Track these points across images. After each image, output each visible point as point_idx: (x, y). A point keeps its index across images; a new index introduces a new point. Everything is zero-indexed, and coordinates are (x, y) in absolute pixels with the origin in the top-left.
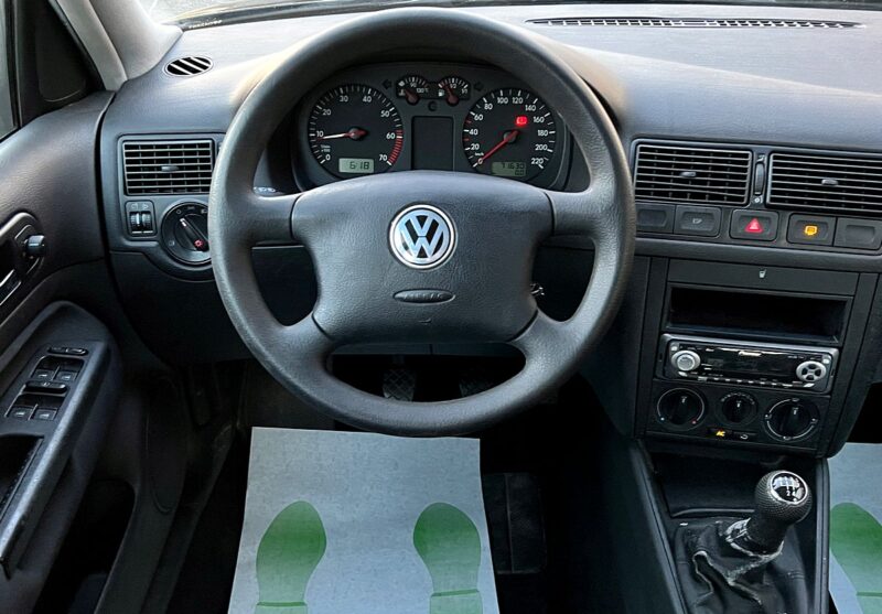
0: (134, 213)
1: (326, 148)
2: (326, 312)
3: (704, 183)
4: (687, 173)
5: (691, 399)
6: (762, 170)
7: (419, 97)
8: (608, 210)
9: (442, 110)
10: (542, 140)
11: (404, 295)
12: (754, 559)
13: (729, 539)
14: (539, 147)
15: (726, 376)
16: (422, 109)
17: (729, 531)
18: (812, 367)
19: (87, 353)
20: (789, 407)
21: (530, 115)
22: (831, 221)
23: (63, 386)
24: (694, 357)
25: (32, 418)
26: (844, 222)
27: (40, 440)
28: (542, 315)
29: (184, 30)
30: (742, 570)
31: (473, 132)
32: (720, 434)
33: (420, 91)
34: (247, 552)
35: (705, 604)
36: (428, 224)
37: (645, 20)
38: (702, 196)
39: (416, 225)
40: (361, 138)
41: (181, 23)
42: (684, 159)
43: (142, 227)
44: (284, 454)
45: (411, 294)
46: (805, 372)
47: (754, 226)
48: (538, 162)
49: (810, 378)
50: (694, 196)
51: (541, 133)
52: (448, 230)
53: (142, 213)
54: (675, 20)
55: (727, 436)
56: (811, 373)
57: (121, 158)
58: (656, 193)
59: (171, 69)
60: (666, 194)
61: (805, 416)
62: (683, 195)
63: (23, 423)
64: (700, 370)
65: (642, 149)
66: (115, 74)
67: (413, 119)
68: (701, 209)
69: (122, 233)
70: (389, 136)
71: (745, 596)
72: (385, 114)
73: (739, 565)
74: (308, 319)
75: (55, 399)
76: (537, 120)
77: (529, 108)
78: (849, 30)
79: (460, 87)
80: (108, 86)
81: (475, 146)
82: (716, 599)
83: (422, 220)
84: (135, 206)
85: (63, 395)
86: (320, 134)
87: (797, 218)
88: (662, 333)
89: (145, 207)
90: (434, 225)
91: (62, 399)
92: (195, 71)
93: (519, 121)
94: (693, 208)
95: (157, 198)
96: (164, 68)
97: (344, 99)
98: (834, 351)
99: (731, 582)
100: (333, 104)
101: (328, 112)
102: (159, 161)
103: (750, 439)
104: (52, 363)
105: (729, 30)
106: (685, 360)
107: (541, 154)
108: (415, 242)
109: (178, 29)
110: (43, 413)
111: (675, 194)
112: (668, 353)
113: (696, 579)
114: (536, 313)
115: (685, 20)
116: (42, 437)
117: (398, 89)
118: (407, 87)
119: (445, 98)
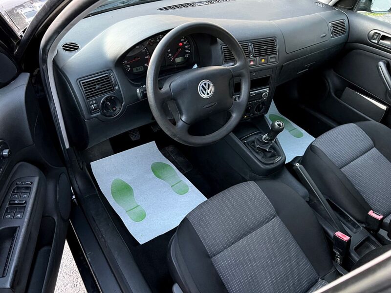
0: (91, 105)
6: (251, 47)
10: (187, 49)
11: (205, 107)
12: (271, 143)
13: (264, 141)
14: (187, 51)
17: (263, 139)
18: (266, 94)
19: (32, 183)
21: (182, 42)
22: (267, 57)
23: (24, 201)
25: (13, 218)
26: (269, 57)
27: (18, 228)
30: (269, 146)
31: (169, 51)
33: (152, 41)
36: (207, 85)
40: (139, 60)
43: (95, 109)
44: (103, 167)
45: (207, 106)
46: (264, 96)
47: (252, 63)
48: (187, 56)
51: (186, 47)
53: (94, 104)
54: (196, 3)
57: (81, 88)
61: (262, 106)
65: (224, 48)
69: (88, 113)
70: (146, 57)
72: (143, 50)
73: (268, 146)
75: (22, 207)
76: (184, 43)
77: (182, 40)
81: (170, 55)
83: (205, 84)
85: (25, 205)
86: (126, 62)
87: (260, 58)
88: (233, 96)
90: (209, 85)
91: (25, 207)
93: (180, 44)
98: (269, 89)
99: (268, 150)
107: (187, 53)
108: (205, 91)
110: (18, 215)
113: (258, 152)
116: (19, 227)
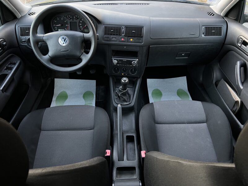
0: (22, 39)
1: (56, 28)
2: (50, 53)
3: (115, 32)
4: (112, 31)
5: (118, 68)
6: (123, 30)
7: (71, 18)
8: (92, 36)
9: (75, 21)
11: (61, 50)
12: (122, 91)
13: (120, 89)
15: (122, 64)
16: (71, 20)
18: (134, 62)
19: (17, 62)
20: (132, 69)
22: (134, 38)
23: (12, 67)
24: (116, 61)
25: (7, 71)
26: (136, 38)
27: (8, 74)
28: (84, 53)
29: (32, 7)
30: (121, 93)
31: (81, 24)
32: (123, 74)
34: (54, 99)
35: (116, 99)
36: (64, 39)
37: (113, 4)
38: (115, 34)
39: (62, 39)
40: (61, 26)
41: (32, 6)
42: (112, 28)
43: (24, 41)
44: (61, 83)
45: (62, 50)
46: (133, 63)
47: (123, 39)
49: (134, 64)
50: (113, 34)
52: (67, 40)
53: (24, 39)
54: (119, 4)
55: (124, 74)
56: (134, 63)
57: (19, 30)
58: (108, 34)
59: (29, 14)
60: (109, 34)
61: (135, 71)
62: (112, 34)
63: (5, 72)
64: (118, 63)
65: (105, 27)
66: (19, 16)
67: (70, 22)
68: (114, 36)
69: (21, 42)
70: (66, 25)
71: (122, 97)
72: (65, 21)
74: (48, 55)
75: (11, 69)
78: (148, 5)
79: (77, 17)
80: (18, 18)
81: (81, 27)
82: (118, 98)
83: (63, 38)
84: (22, 38)
86: (55, 25)
87: (129, 38)
88: (111, 58)
89: (24, 38)
90: (65, 39)
92: (33, 15)
94: (113, 36)
95: (26, 37)
96: (28, 14)
97: (58, 19)
98: (138, 60)
99: (120, 95)
100: (56, 20)
101: (56, 21)
102: (26, 30)
103: (127, 75)
104: (11, 64)
105: (127, 5)
106: (115, 62)
108: (62, 42)
109: (31, 7)
110: (9, 71)
111: (111, 34)
112: (113, 61)
113: (116, 95)
114: (83, 53)
115: (120, 4)
117: (67, 17)
118: (68, 17)
119: (75, 19)
